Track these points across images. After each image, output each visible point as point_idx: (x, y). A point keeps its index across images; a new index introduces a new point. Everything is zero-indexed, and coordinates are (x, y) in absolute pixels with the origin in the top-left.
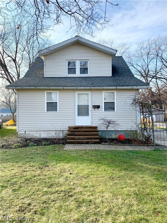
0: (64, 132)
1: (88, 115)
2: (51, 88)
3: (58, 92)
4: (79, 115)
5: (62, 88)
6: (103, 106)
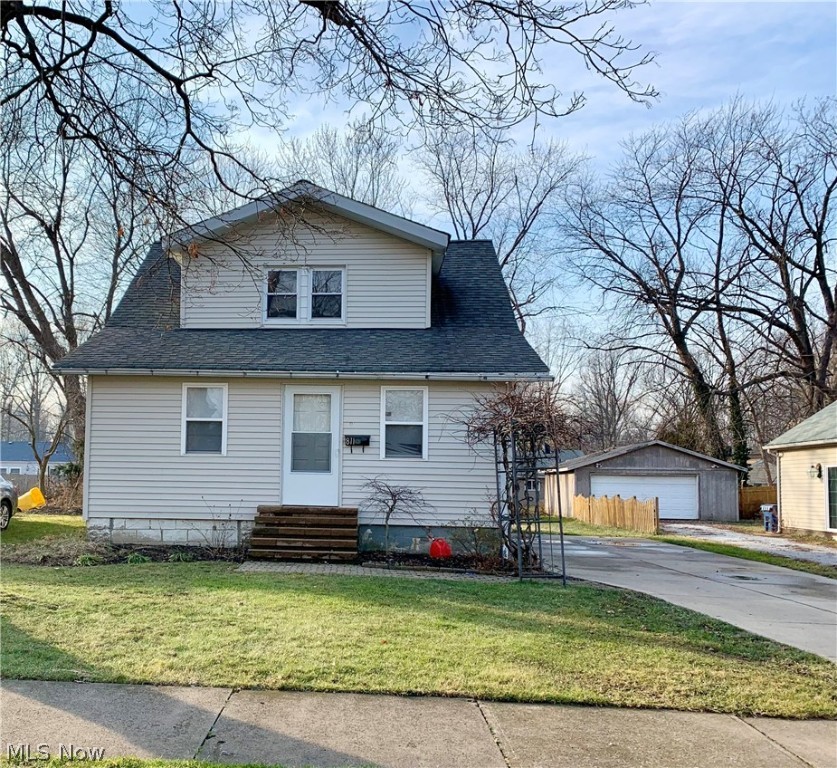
0: (243, 525)
1: (327, 468)
2: (203, 373)
3: (225, 386)
4: (295, 468)
5: (240, 373)
6: (380, 439)
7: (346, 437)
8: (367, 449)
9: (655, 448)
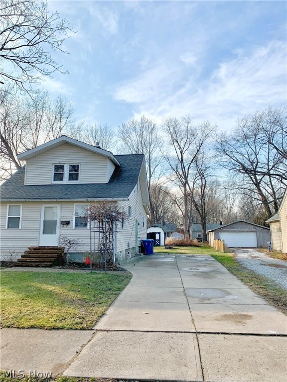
1: (55, 233)
2: (12, 200)
3: (21, 205)
4: (44, 233)
5: (24, 200)
6: (73, 222)
7: (61, 221)
8: (69, 226)
9: (241, 223)
